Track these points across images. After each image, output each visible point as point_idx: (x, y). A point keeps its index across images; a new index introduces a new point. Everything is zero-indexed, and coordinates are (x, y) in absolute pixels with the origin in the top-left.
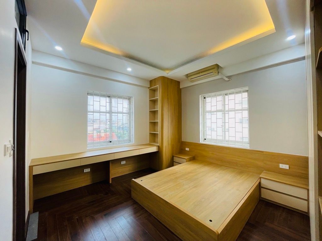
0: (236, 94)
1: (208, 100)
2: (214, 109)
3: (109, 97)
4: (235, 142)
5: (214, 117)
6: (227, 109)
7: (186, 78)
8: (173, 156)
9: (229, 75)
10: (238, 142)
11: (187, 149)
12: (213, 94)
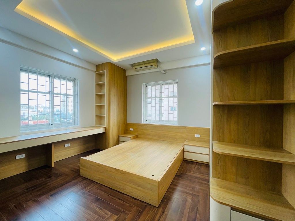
0: (170, 84)
1: (149, 88)
2: (153, 95)
3: (49, 76)
4: (168, 121)
5: (153, 102)
6: (163, 96)
7: (131, 68)
8: (119, 136)
9: (165, 69)
10: (170, 121)
11: (132, 129)
12: (153, 83)
